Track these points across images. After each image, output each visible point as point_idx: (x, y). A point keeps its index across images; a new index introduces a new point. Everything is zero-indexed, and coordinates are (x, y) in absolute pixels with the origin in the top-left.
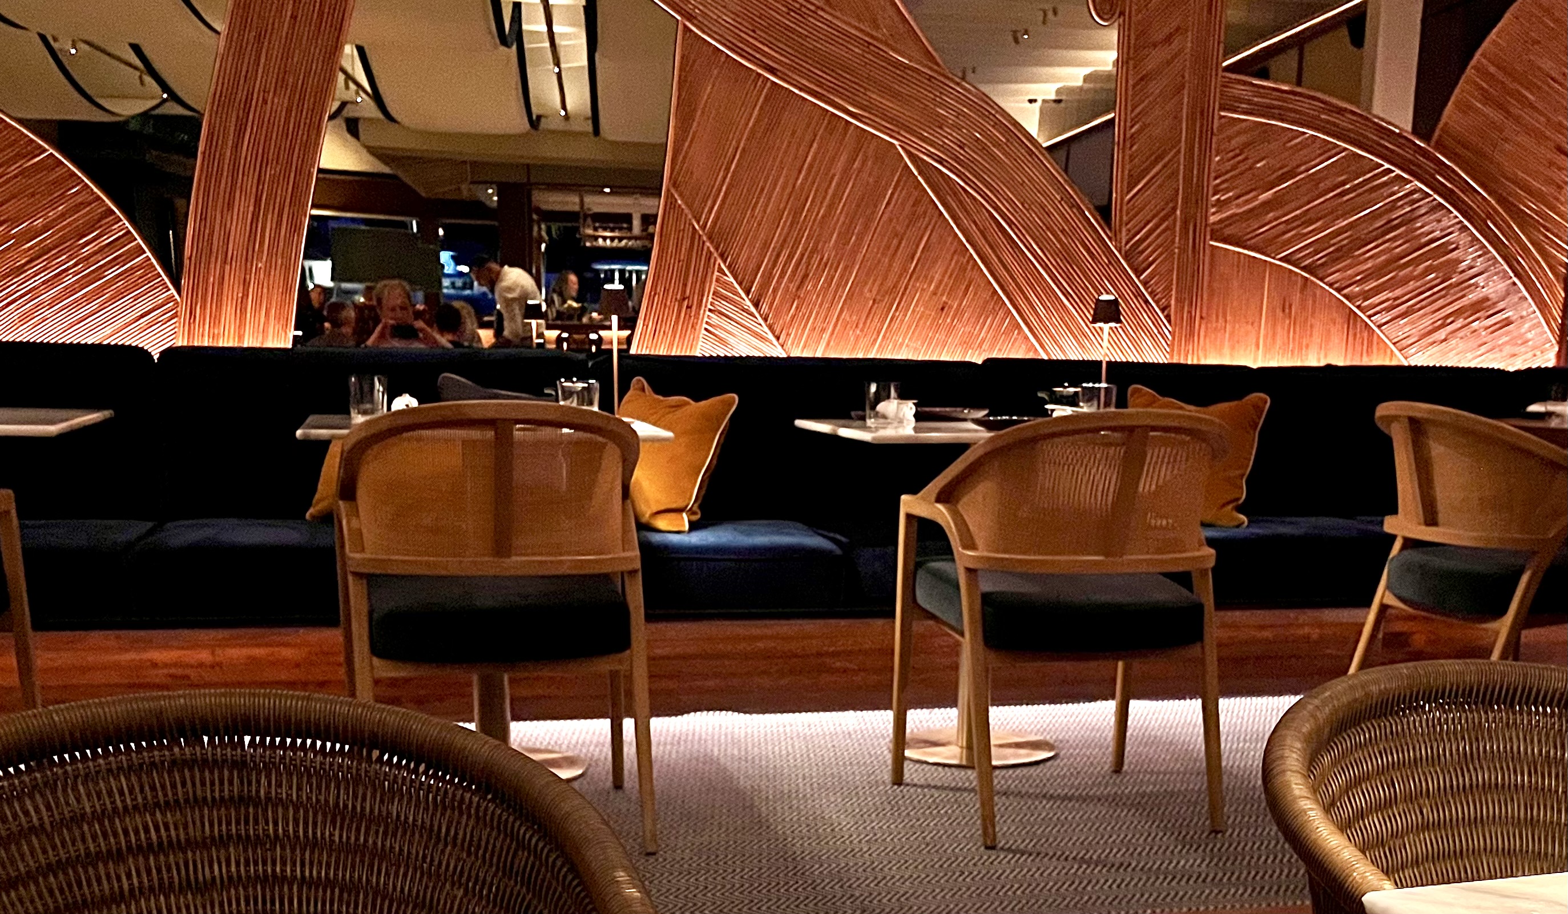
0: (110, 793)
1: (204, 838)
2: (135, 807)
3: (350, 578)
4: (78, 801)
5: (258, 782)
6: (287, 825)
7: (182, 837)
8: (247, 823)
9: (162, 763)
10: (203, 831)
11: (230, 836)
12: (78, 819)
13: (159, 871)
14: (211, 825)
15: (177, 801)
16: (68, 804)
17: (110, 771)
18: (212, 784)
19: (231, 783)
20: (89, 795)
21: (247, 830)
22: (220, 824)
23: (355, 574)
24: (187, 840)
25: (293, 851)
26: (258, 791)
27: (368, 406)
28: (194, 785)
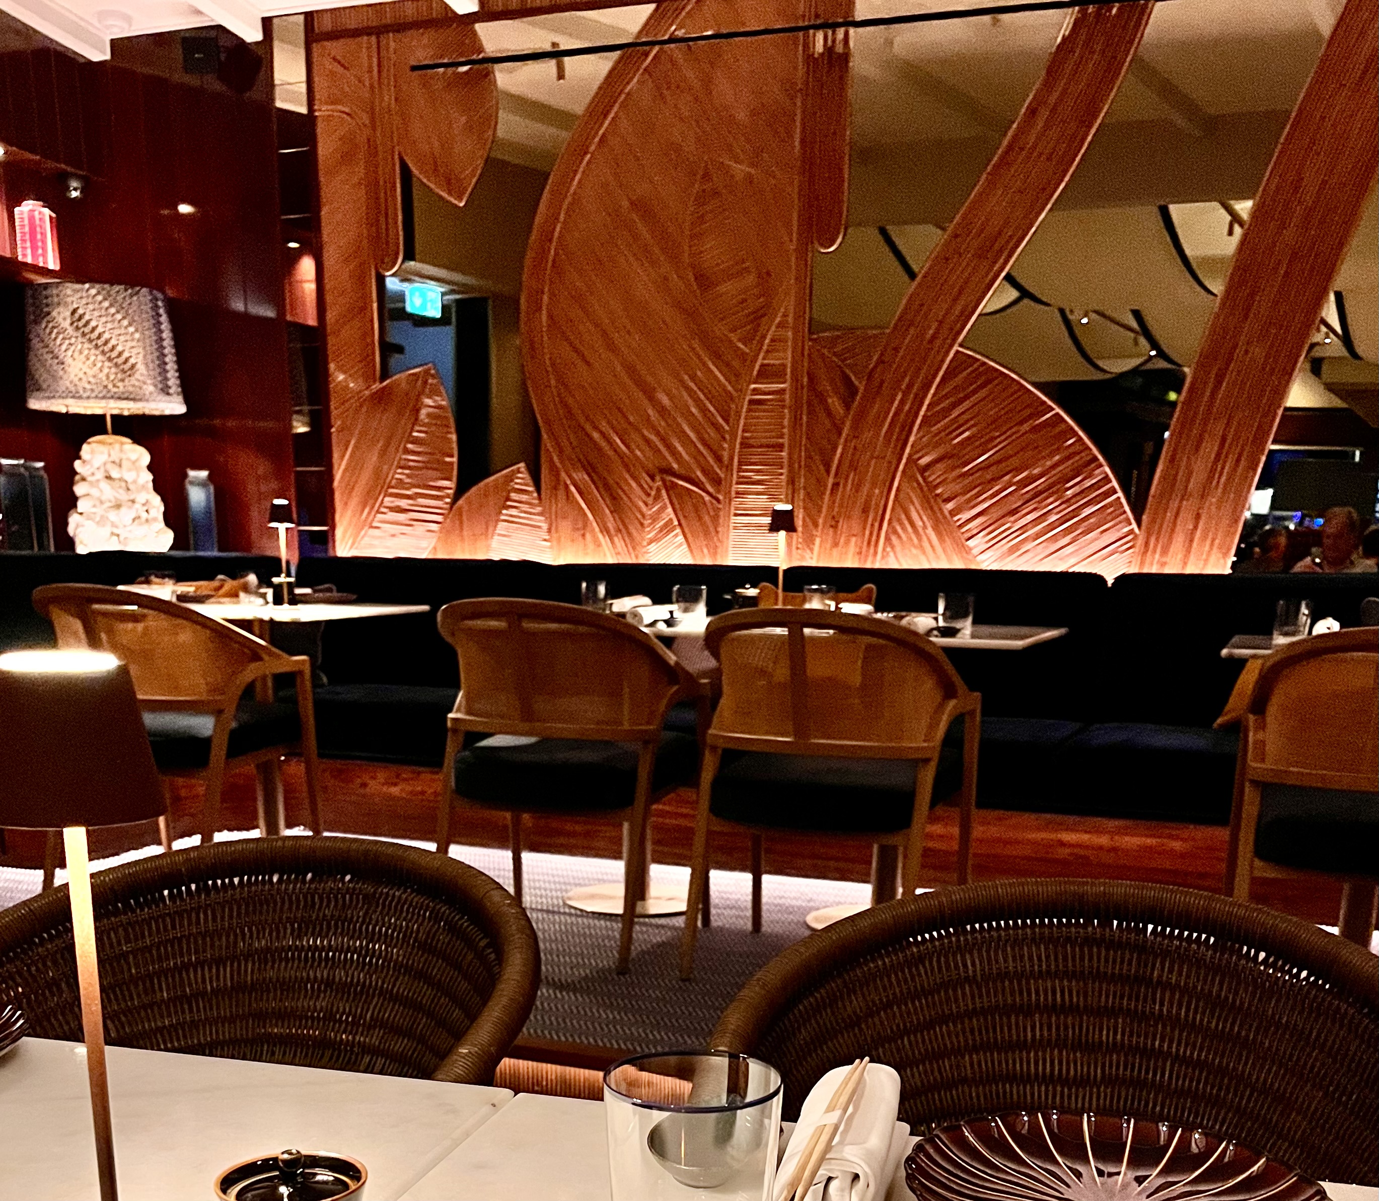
0: (1031, 958)
1: (1099, 1007)
2: (1048, 972)
3: (1247, 784)
4: (1005, 961)
5: (1154, 965)
6: (1172, 1007)
7: (1081, 1004)
8: (1137, 1000)
9: (1076, 938)
10: (1099, 1001)
11: (1121, 1009)
12: (1003, 975)
13: (1058, 1029)
14: (1107, 997)
15: (1082, 972)
16: (997, 962)
17: (1033, 939)
18: (1114, 962)
19: (1130, 964)
20: (1014, 957)
21: (1136, 1006)
22: (1114, 998)
23: (1252, 782)
24: (1085, 1006)
25: (1173, 1031)
26: (1152, 973)
27: (1292, 628)
28: (1099, 961)
